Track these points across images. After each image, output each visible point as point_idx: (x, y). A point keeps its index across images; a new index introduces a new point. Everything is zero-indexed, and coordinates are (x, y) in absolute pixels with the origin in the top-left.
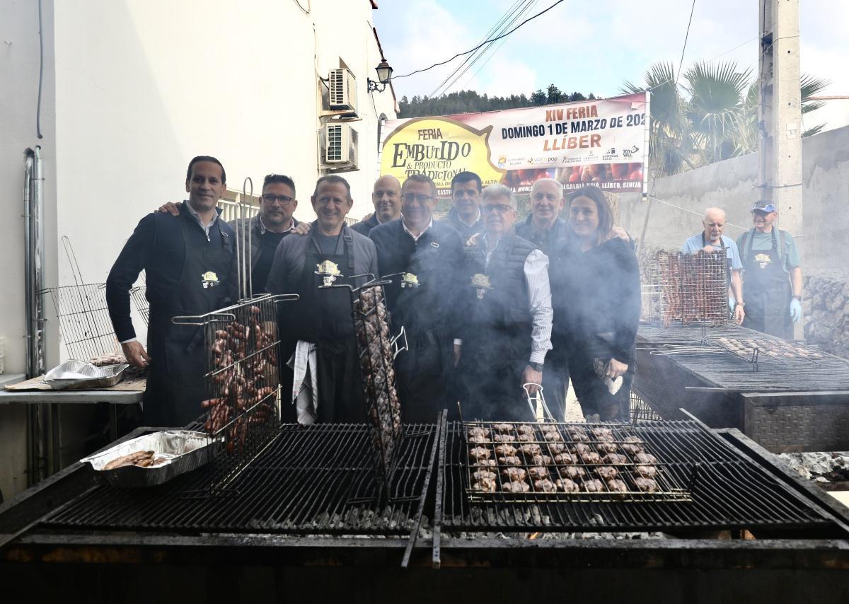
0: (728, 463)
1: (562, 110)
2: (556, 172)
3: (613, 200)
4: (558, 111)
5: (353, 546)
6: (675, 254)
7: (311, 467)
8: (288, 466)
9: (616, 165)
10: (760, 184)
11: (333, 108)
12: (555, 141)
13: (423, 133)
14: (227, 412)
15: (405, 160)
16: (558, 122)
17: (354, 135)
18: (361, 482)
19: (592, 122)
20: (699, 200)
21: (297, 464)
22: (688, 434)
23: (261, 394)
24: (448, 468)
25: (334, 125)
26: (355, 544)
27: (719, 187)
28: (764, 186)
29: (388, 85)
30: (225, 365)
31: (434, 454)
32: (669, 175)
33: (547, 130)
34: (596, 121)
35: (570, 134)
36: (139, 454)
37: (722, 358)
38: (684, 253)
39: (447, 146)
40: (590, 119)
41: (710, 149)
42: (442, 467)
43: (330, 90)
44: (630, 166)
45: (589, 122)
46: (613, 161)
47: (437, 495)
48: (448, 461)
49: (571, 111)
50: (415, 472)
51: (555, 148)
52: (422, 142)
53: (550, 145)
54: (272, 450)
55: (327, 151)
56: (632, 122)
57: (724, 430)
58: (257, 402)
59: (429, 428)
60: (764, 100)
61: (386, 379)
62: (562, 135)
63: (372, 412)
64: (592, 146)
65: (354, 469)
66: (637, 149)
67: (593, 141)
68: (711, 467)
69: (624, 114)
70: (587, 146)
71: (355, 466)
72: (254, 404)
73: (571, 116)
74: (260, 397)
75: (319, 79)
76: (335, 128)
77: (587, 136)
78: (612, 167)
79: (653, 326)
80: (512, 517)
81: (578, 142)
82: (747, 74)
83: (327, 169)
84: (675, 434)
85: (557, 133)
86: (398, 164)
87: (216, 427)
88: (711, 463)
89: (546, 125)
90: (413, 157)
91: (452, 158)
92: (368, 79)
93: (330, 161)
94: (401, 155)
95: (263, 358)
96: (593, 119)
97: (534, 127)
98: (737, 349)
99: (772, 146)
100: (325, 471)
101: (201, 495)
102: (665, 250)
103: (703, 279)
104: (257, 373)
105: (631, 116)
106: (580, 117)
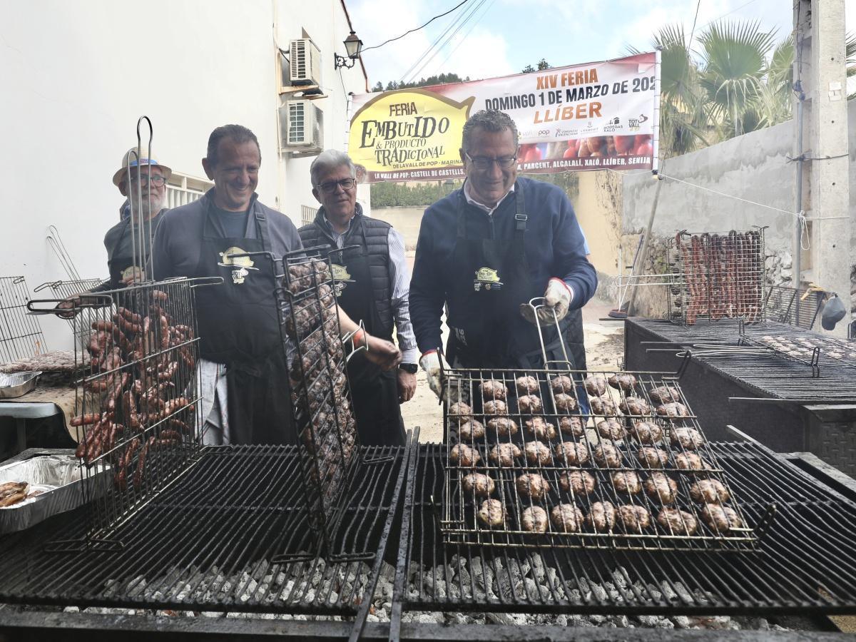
0: (814, 503)
1: (556, 76)
2: (549, 148)
3: (614, 185)
4: (551, 77)
5: (271, 633)
6: (699, 236)
7: (233, 505)
8: (202, 504)
9: (621, 138)
10: (796, 156)
11: (295, 84)
12: (548, 112)
13: (394, 108)
14: (113, 433)
15: (374, 139)
16: (551, 89)
17: (319, 114)
18: (296, 530)
19: (591, 88)
20: (717, 181)
21: (215, 501)
22: (746, 459)
23: (170, 407)
24: (417, 508)
25: (295, 102)
26: (274, 630)
27: (742, 165)
28: (801, 159)
29: (357, 61)
30: (109, 367)
31: (399, 487)
32: (679, 155)
33: (538, 100)
34: (595, 87)
35: (565, 103)
36: (7, 487)
37: (769, 361)
38: (711, 235)
39: (422, 122)
40: (589, 85)
41: (728, 121)
42: (409, 507)
43: (291, 63)
44: (637, 138)
45: (588, 88)
46: (617, 133)
47: (400, 550)
48: (417, 498)
49: (567, 77)
50: (373, 513)
51: (547, 120)
52: (394, 118)
53: (542, 117)
54: (186, 482)
55: (289, 132)
56: (640, 87)
57: (794, 455)
58: (164, 417)
59: (394, 452)
60: (800, 56)
61: (332, 388)
62: (556, 105)
63: (306, 433)
64: (591, 115)
65: (289, 509)
66: (646, 119)
67: (592, 110)
68: (790, 510)
69: (629, 78)
70: (585, 117)
71: (291, 505)
72: (158, 421)
73: (567, 82)
74: (167, 411)
75: (278, 51)
76: (296, 106)
77: (585, 105)
78: (615, 140)
79: (673, 324)
80: (505, 569)
81: (574, 112)
82: (772, 34)
83: (289, 153)
84: (728, 460)
85: (550, 103)
86: (366, 144)
87: (93, 452)
88: (788, 504)
89: (537, 93)
90: (383, 135)
91: (427, 135)
92: (335, 54)
93: (292, 143)
94: (370, 133)
95: (173, 360)
96: (593, 85)
97: (523, 96)
98: (788, 349)
99: (810, 111)
100: (250, 512)
101: (74, 547)
102: (688, 232)
103: (735, 266)
104: (162, 380)
105: (638, 80)
106: (577, 83)
